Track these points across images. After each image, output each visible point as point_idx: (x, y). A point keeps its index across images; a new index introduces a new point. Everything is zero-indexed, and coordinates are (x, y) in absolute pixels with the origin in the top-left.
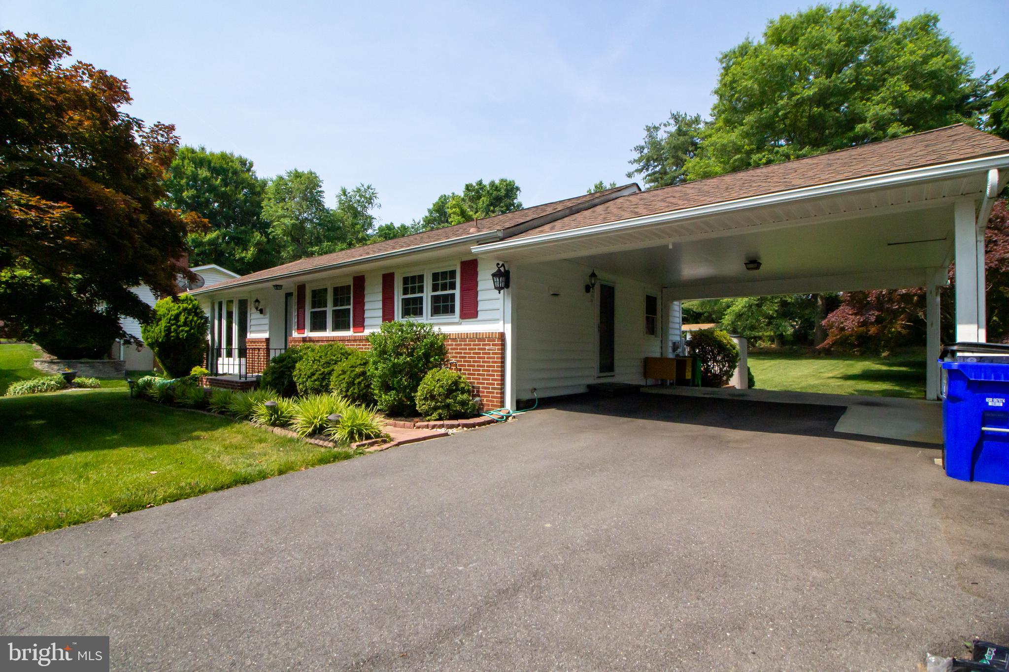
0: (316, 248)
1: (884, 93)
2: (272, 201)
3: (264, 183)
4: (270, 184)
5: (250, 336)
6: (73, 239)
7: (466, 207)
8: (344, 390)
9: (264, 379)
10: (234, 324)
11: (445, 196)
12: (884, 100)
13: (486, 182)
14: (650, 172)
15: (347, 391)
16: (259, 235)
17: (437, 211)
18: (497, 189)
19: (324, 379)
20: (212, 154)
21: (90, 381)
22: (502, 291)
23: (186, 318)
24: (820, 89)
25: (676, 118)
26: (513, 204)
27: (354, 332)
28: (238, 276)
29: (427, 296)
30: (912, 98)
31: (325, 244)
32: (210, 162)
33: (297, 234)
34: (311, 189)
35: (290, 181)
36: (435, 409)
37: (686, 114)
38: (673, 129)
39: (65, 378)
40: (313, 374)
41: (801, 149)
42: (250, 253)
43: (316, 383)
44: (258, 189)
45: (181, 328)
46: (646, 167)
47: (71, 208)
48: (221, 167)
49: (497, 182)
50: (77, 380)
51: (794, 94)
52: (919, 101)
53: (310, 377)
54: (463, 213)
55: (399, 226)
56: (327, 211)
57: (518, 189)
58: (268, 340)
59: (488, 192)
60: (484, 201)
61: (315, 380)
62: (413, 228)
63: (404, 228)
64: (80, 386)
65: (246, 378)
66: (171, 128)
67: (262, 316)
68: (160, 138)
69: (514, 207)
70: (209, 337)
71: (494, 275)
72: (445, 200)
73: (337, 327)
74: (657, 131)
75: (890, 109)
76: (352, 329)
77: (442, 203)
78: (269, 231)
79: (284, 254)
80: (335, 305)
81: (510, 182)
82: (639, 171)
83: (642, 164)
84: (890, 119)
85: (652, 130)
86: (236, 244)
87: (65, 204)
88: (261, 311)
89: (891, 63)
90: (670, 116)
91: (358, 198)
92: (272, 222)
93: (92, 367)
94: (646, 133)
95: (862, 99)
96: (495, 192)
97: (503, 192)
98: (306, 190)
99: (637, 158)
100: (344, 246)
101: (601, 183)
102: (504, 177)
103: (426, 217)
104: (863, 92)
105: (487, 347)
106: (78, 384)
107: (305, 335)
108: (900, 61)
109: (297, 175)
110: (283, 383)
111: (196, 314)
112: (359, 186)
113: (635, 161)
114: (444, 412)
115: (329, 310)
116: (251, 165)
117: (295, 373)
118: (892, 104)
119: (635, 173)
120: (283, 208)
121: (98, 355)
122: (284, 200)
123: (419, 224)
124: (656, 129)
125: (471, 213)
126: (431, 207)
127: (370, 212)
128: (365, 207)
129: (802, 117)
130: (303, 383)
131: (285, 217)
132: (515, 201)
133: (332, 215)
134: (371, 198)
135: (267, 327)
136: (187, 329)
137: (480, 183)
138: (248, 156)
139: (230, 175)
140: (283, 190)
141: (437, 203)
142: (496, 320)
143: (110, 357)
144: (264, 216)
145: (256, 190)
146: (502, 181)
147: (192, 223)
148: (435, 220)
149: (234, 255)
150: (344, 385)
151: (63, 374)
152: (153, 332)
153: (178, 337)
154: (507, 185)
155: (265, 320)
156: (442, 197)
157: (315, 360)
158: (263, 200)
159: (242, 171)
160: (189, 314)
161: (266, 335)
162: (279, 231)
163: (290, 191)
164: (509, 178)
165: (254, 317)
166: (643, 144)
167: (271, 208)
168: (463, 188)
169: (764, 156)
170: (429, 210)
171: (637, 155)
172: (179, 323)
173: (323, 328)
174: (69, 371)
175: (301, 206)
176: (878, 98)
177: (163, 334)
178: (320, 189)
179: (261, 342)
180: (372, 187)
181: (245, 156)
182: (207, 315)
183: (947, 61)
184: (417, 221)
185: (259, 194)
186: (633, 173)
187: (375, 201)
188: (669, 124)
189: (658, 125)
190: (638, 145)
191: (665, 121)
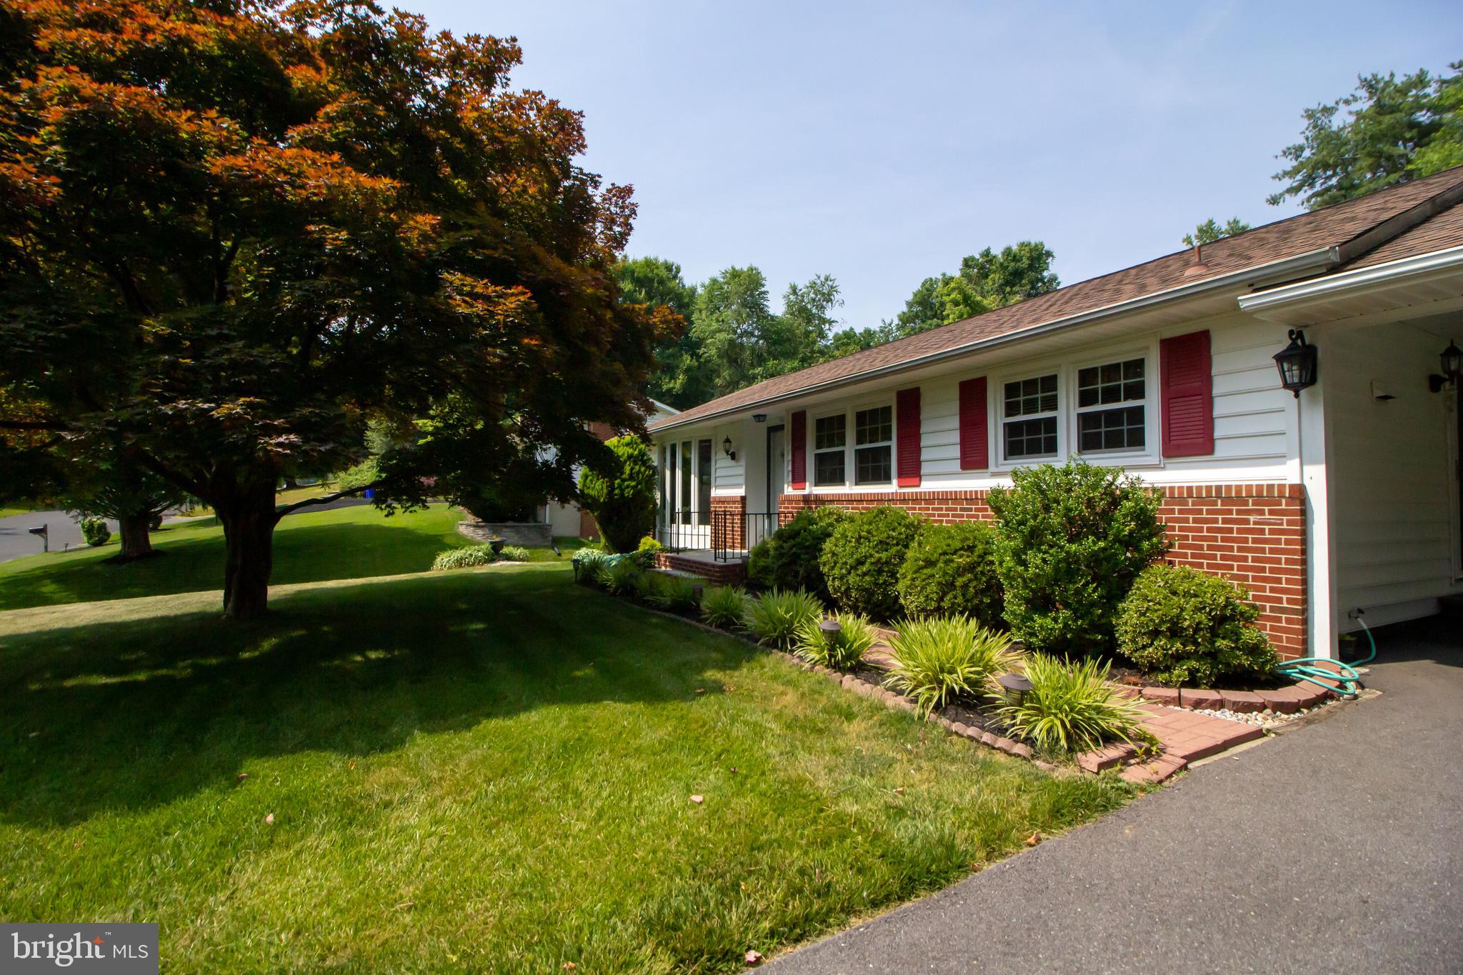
0: (759, 370)
2: (704, 312)
3: (693, 290)
4: (700, 291)
5: (715, 493)
6: (533, 342)
7: (970, 290)
8: (935, 596)
9: (755, 561)
10: (692, 476)
11: (931, 279)
13: (997, 251)
14: (1318, 187)
15: (941, 599)
16: (689, 358)
17: (920, 303)
18: (1016, 258)
19: (880, 572)
20: (635, 262)
21: (518, 552)
22: (1303, 393)
23: (632, 469)
26: (1042, 280)
27: (900, 487)
28: (678, 412)
29: (1067, 415)
31: (771, 363)
32: (633, 272)
33: (732, 353)
34: (752, 291)
35: (725, 283)
36: (1179, 658)
37: (1392, 75)
38: (1365, 105)
39: (493, 548)
40: (860, 563)
42: (679, 382)
43: (867, 578)
44: (686, 300)
45: (626, 483)
46: (1310, 180)
47: (529, 295)
48: (646, 277)
49: (1015, 248)
50: (505, 550)
53: (854, 568)
54: (967, 300)
55: (862, 331)
56: (773, 318)
57: (1049, 254)
58: (743, 499)
59: (1001, 264)
60: (996, 278)
61: (865, 574)
62: (882, 331)
63: (869, 334)
64: (509, 558)
65: (725, 559)
66: (629, 191)
67: (733, 463)
68: (613, 209)
69: (1044, 283)
70: (658, 495)
71: (1280, 358)
72: (931, 285)
73: (863, 477)
74: (1332, 114)
76: (895, 482)
77: (928, 290)
78: (701, 352)
79: (718, 381)
80: (859, 442)
81: (1036, 245)
82: (1294, 190)
83: (1299, 177)
85: (1318, 115)
86: (663, 372)
87: (520, 288)
88: (733, 456)
90: (1357, 83)
91: (812, 295)
92: (704, 339)
93: (518, 533)
94: (1305, 122)
96: (1012, 264)
97: (1025, 263)
98: (745, 293)
99: (1288, 168)
100: (796, 364)
101: (1211, 222)
102: (1025, 239)
103: (904, 313)
105: (1252, 518)
106: (506, 555)
107: (806, 492)
109: (735, 274)
110: (797, 572)
111: (644, 463)
112: (813, 278)
113: (1286, 174)
114: (1205, 668)
115: (850, 450)
116: (678, 270)
117: (824, 558)
119: (1287, 196)
120: (718, 321)
121: (523, 518)
122: (718, 309)
123: (890, 325)
124: (1328, 111)
125: (979, 298)
126: (910, 297)
127: (829, 314)
128: (823, 307)
130: (841, 578)
131: (720, 331)
132: (1045, 274)
133: (779, 323)
134: (830, 294)
135: (742, 480)
136: (633, 484)
137: (987, 253)
138: (672, 259)
139: (656, 285)
140: (718, 294)
141: (919, 291)
142: (1280, 458)
143: (536, 521)
144: (694, 334)
145: (684, 301)
146: (1022, 244)
147: (661, 322)
148: (917, 316)
149: (660, 386)
150: (933, 587)
151: (491, 543)
152: (593, 488)
153: (622, 495)
154: (1031, 250)
155: (739, 469)
156: (926, 281)
157: (860, 537)
158: (693, 313)
159: (669, 279)
160: (635, 463)
161: (740, 492)
162: (713, 351)
163: (725, 298)
164: (1034, 241)
165: (721, 465)
166: (1301, 141)
167: (704, 321)
168: (960, 264)
170: (908, 303)
171: (1289, 164)
172: (624, 476)
173: (839, 479)
174: (497, 540)
175: (740, 314)
177: (605, 491)
178: (763, 289)
179: (734, 502)
180: (832, 277)
181: (670, 260)
182: (655, 464)
184: (888, 322)
185: (688, 305)
186: (1282, 195)
187: (836, 297)
188: (1355, 99)
189: (1330, 104)
190: (1290, 145)
191: (1347, 96)
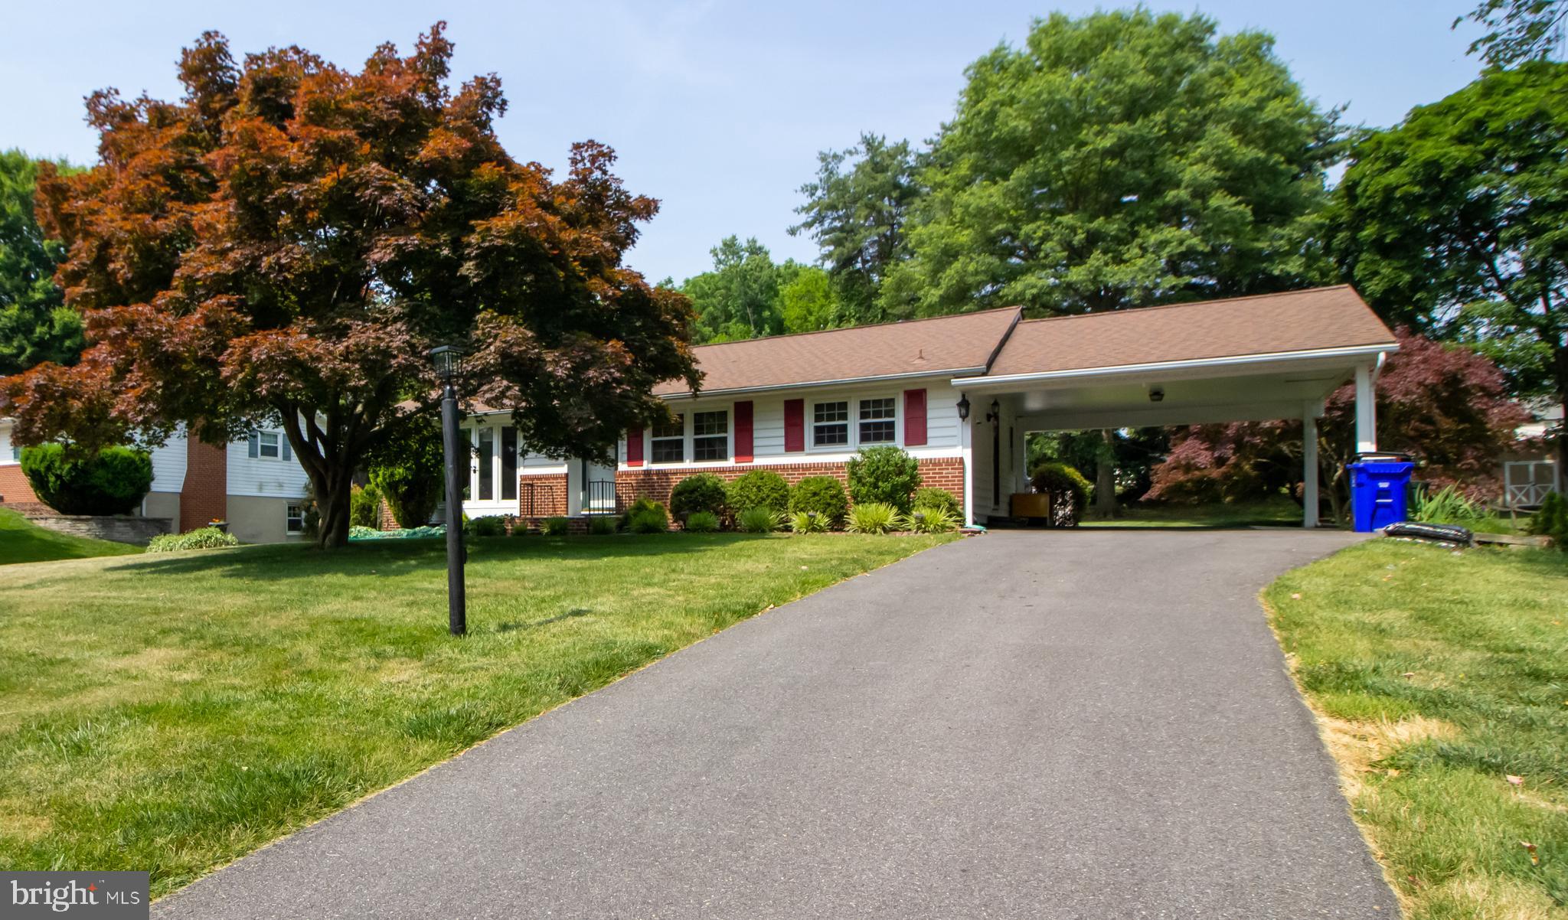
1: (1202, 148)
10: (495, 458)
12: (1204, 159)
14: (825, 227)
24: (1119, 138)
25: (870, 144)
27: (736, 462)
29: (854, 423)
30: (1241, 157)
37: (884, 138)
38: (862, 158)
41: (1091, 222)
46: (819, 219)
51: (1083, 144)
52: (1251, 160)
58: (567, 475)
73: (703, 457)
74: (840, 161)
75: (1213, 173)
76: (731, 459)
80: (698, 434)
82: (808, 225)
83: (812, 214)
84: (1211, 184)
85: (829, 160)
89: (1212, 105)
90: (859, 139)
94: (819, 165)
95: (1174, 153)
99: (806, 205)
101: (734, 238)
104: (1175, 143)
107: (644, 468)
108: (1227, 103)
113: (803, 209)
115: (688, 438)
118: (1215, 164)
119: (803, 229)
124: (837, 158)
129: (1089, 173)
142: (953, 446)
161: (558, 470)
166: (816, 181)
169: (1039, 227)
171: (806, 200)
173: (677, 459)
176: (1197, 153)
183: (1288, 106)
186: (799, 228)
188: (857, 152)
189: (840, 153)
190: (808, 183)
191: (851, 148)
